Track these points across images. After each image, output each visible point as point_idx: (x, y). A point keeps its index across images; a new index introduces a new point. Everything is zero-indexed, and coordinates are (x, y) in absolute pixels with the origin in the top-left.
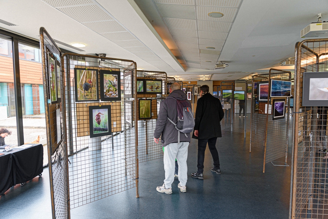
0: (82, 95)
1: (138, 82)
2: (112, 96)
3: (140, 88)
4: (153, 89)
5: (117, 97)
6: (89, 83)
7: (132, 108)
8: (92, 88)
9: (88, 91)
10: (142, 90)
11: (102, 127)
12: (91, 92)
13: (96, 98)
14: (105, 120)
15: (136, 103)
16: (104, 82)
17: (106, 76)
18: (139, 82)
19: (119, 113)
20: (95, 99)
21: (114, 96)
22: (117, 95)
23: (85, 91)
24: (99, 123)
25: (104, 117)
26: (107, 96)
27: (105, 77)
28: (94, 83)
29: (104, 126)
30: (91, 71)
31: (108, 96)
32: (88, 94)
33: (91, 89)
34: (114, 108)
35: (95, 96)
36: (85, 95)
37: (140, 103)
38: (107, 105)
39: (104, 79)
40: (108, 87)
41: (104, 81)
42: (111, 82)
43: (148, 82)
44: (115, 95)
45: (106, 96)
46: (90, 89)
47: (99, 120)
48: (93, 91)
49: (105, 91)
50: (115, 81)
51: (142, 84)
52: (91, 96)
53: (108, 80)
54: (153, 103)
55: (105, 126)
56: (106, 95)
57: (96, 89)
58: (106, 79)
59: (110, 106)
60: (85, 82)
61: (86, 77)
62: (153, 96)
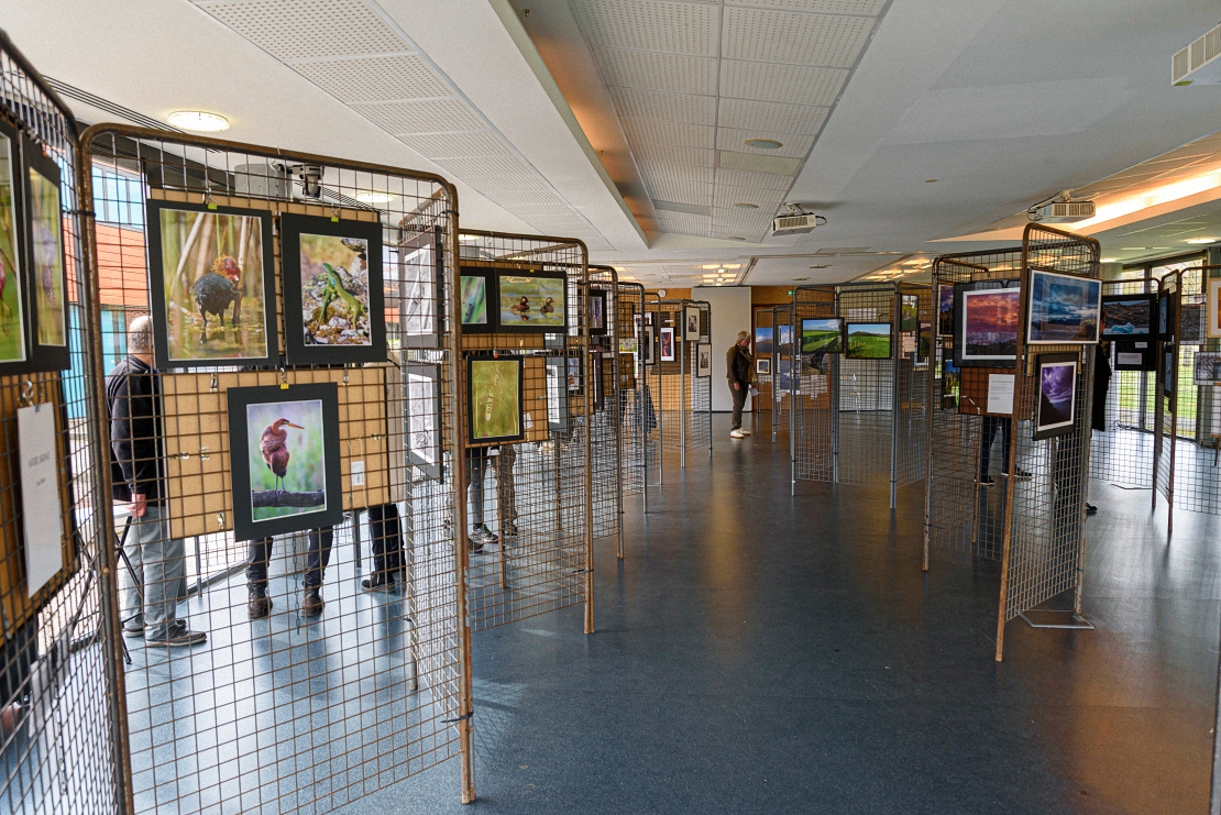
0: (191, 335)
1: (464, 280)
2: (341, 339)
3: (472, 308)
4: (527, 314)
5: (368, 343)
6: (224, 273)
7: (439, 396)
8: (243, 302)
9: (221, 316)
10: (481, 316)
11: (293, 490)
12: (235, 321)
13: (261, 349)
14: (312, 455)
15: (455, 372)
16: (303, 274)
17: (310, 243)
18: (470, 282)
19: (380, 419)
20: (257, 352)
21: (352, 341)
22: (367, 335)
23: (207, 313)
24: (279, 468)
25: (305, 441)
26: (319, 339)
27: (304, 247)
28: (253, 279)
29: (303, 482)
30: (236, 216)
31: (325, 341)
32: (222, 329)
33: (238, 304)
34: (355, 395)
35: (260, 339)
36: (208, 335)
37: (474, 371)
38: (317, 381)
39: (302, 260)
40: (321, 296)
41: (303, 266)
42: (337, 274)
43: (507, 281)
44: (359, 336)
45: (314, 341)
46: (232, 303)
47: (280, 454)
48: (248, 313)
49: (307, 315)
50: (357, 271)
51: (480, 290)
52: (238, 341)
53: (320, 263)
54: (528, 374)
55: (311, 480)
56: (311, 335)
57: (261, 306)
58: (313, 261)
59: (333, 387)
60: (208, 270)
61: (212, 245)
62: (529, 340)
